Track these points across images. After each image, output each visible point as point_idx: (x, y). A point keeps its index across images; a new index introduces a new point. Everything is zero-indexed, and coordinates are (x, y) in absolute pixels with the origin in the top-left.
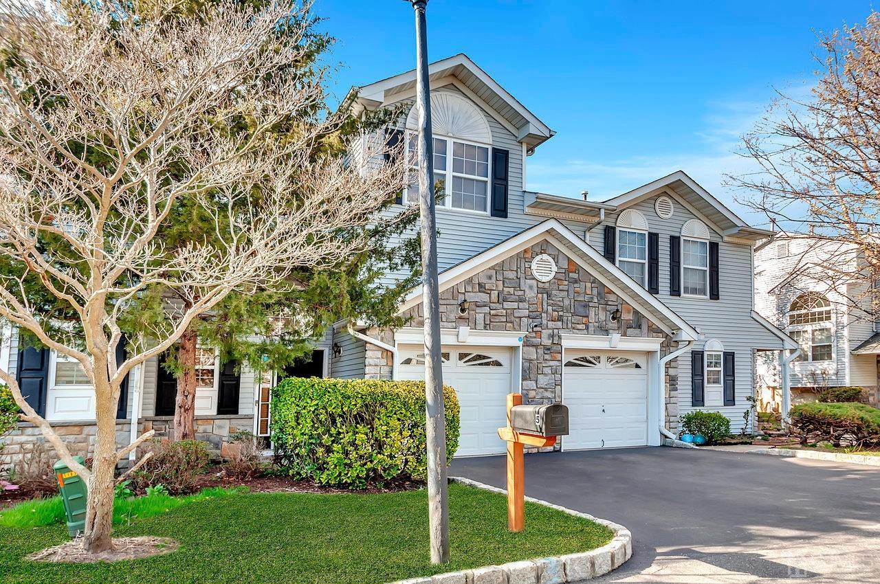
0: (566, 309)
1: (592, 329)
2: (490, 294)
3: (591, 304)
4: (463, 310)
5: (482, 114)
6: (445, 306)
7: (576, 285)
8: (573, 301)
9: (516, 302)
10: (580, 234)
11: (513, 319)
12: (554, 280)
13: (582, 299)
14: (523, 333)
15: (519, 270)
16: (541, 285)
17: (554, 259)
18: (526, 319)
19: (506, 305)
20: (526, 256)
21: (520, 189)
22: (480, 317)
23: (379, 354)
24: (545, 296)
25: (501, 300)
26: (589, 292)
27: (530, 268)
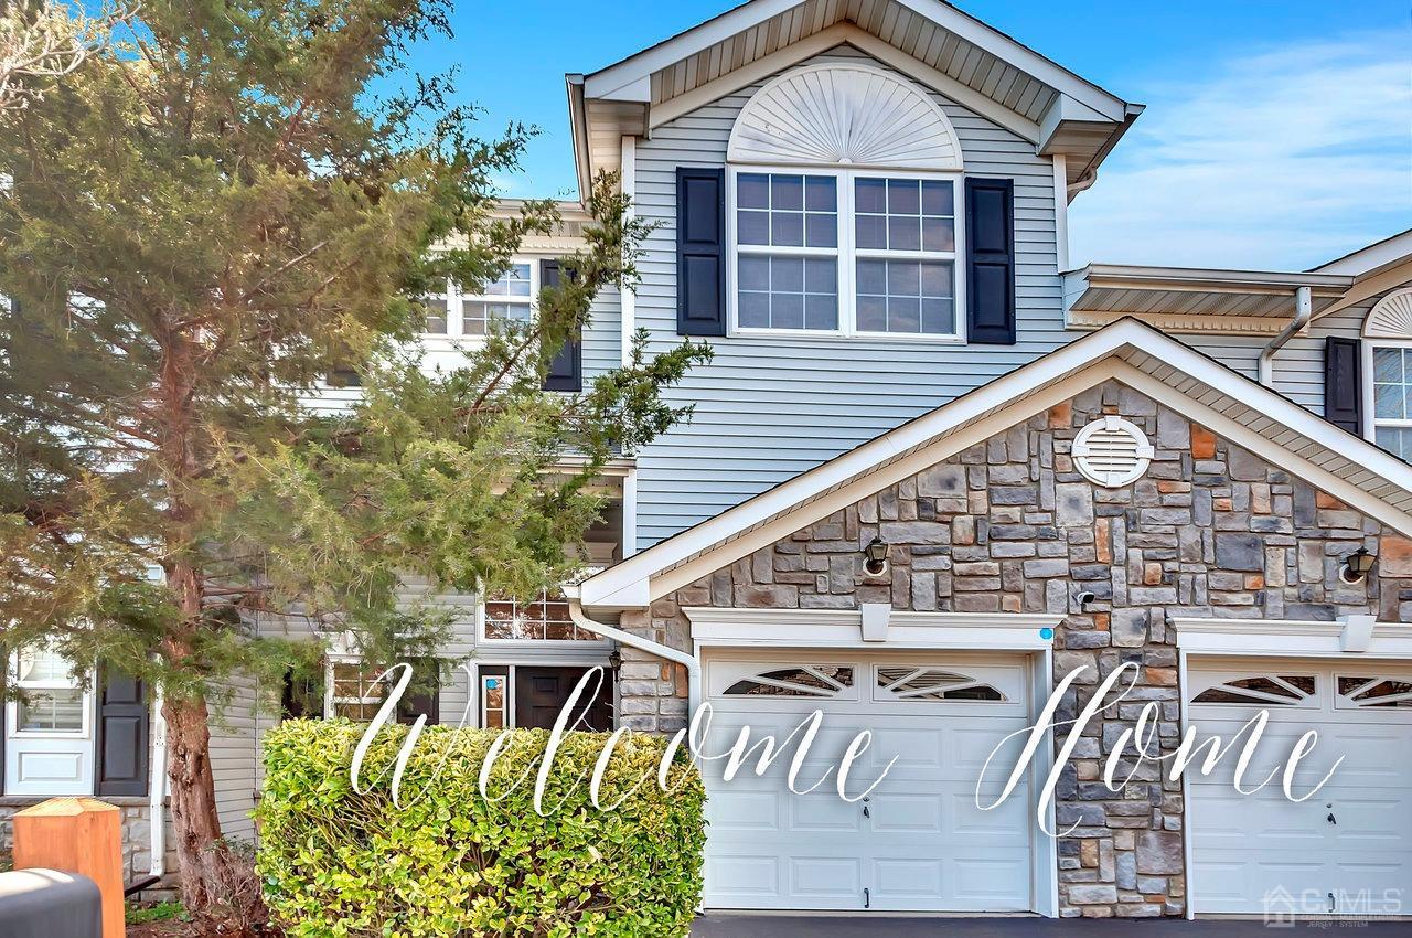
0: (1190, 555)
1: (1275, 603)
2: (950, 523)
3: (1270, 540)
4: (874, 566)
5: (931, 102)
6: (825, 557)
7: (1217, 492)
8: (1209, 532)
9: (1029, 540)
10: (1246, 366)
11: (1021, 583)
12: (1146, 482)
13: (1242, 526)
14: (1055, 617)
15: (1035, 461)
16: (1102, 495)
17: (1143, 427)
18: (1062, 584)
19: (998, 549)
20: (1057, 423)
21: (1050, 271)
22: (923, 581)
23: (654, 670)
24: (1119, 522)
25: (983, 536)
26: (1262, 506)
27: (1070, 454)
